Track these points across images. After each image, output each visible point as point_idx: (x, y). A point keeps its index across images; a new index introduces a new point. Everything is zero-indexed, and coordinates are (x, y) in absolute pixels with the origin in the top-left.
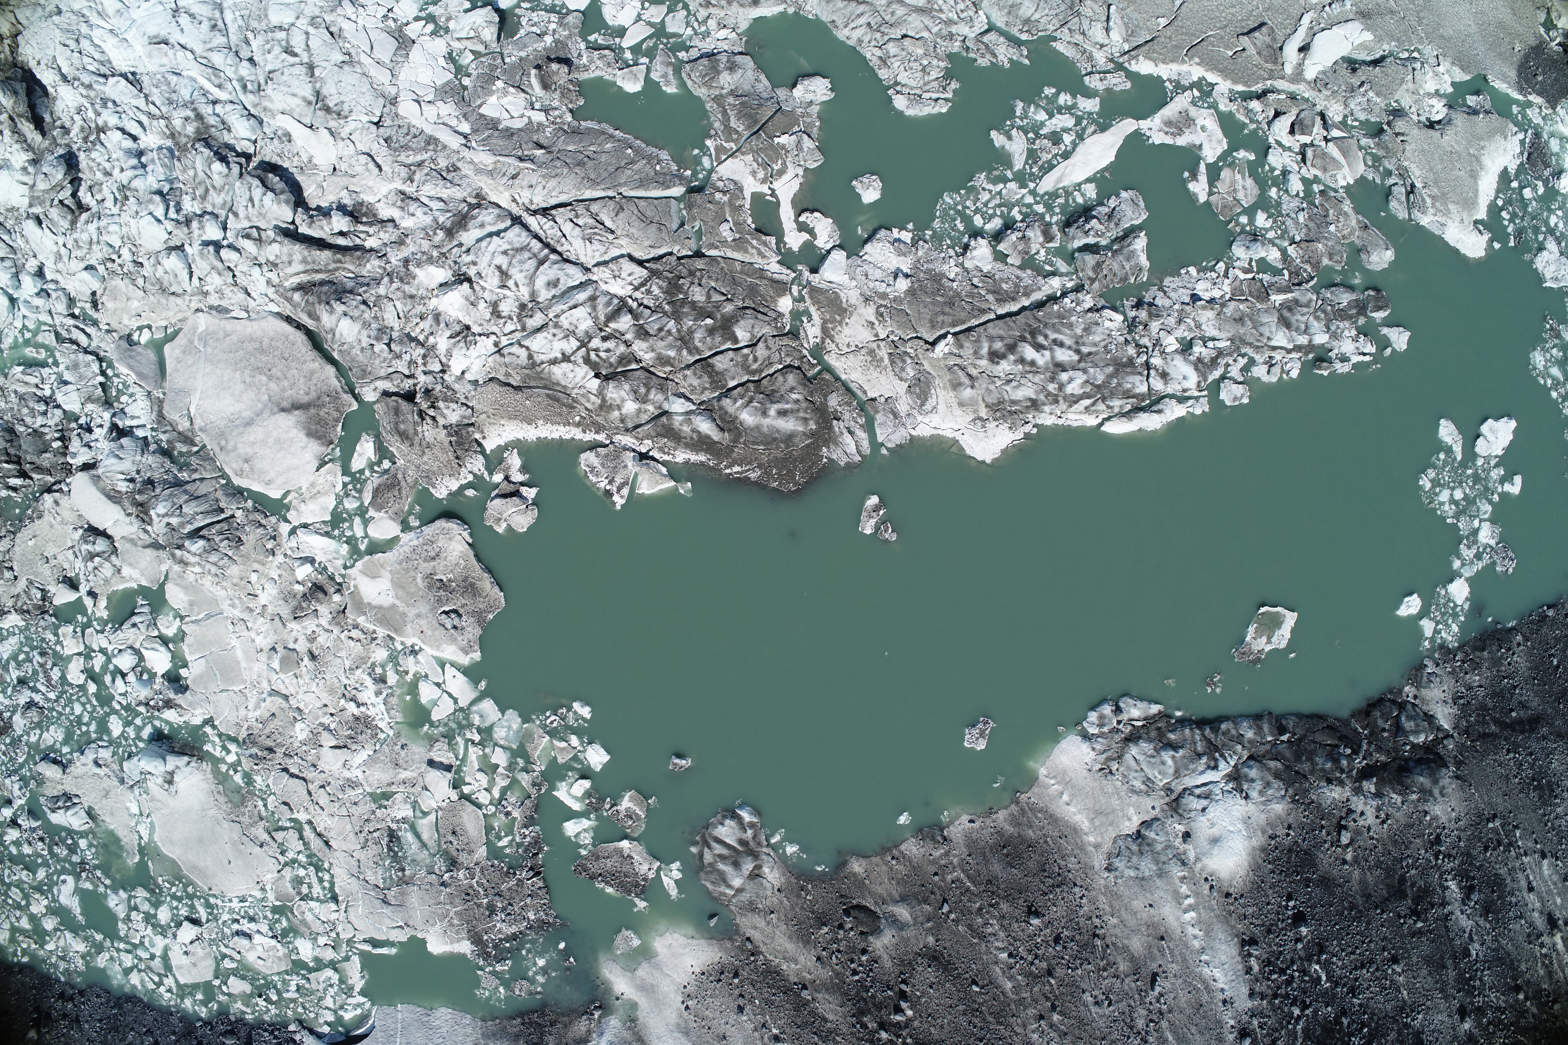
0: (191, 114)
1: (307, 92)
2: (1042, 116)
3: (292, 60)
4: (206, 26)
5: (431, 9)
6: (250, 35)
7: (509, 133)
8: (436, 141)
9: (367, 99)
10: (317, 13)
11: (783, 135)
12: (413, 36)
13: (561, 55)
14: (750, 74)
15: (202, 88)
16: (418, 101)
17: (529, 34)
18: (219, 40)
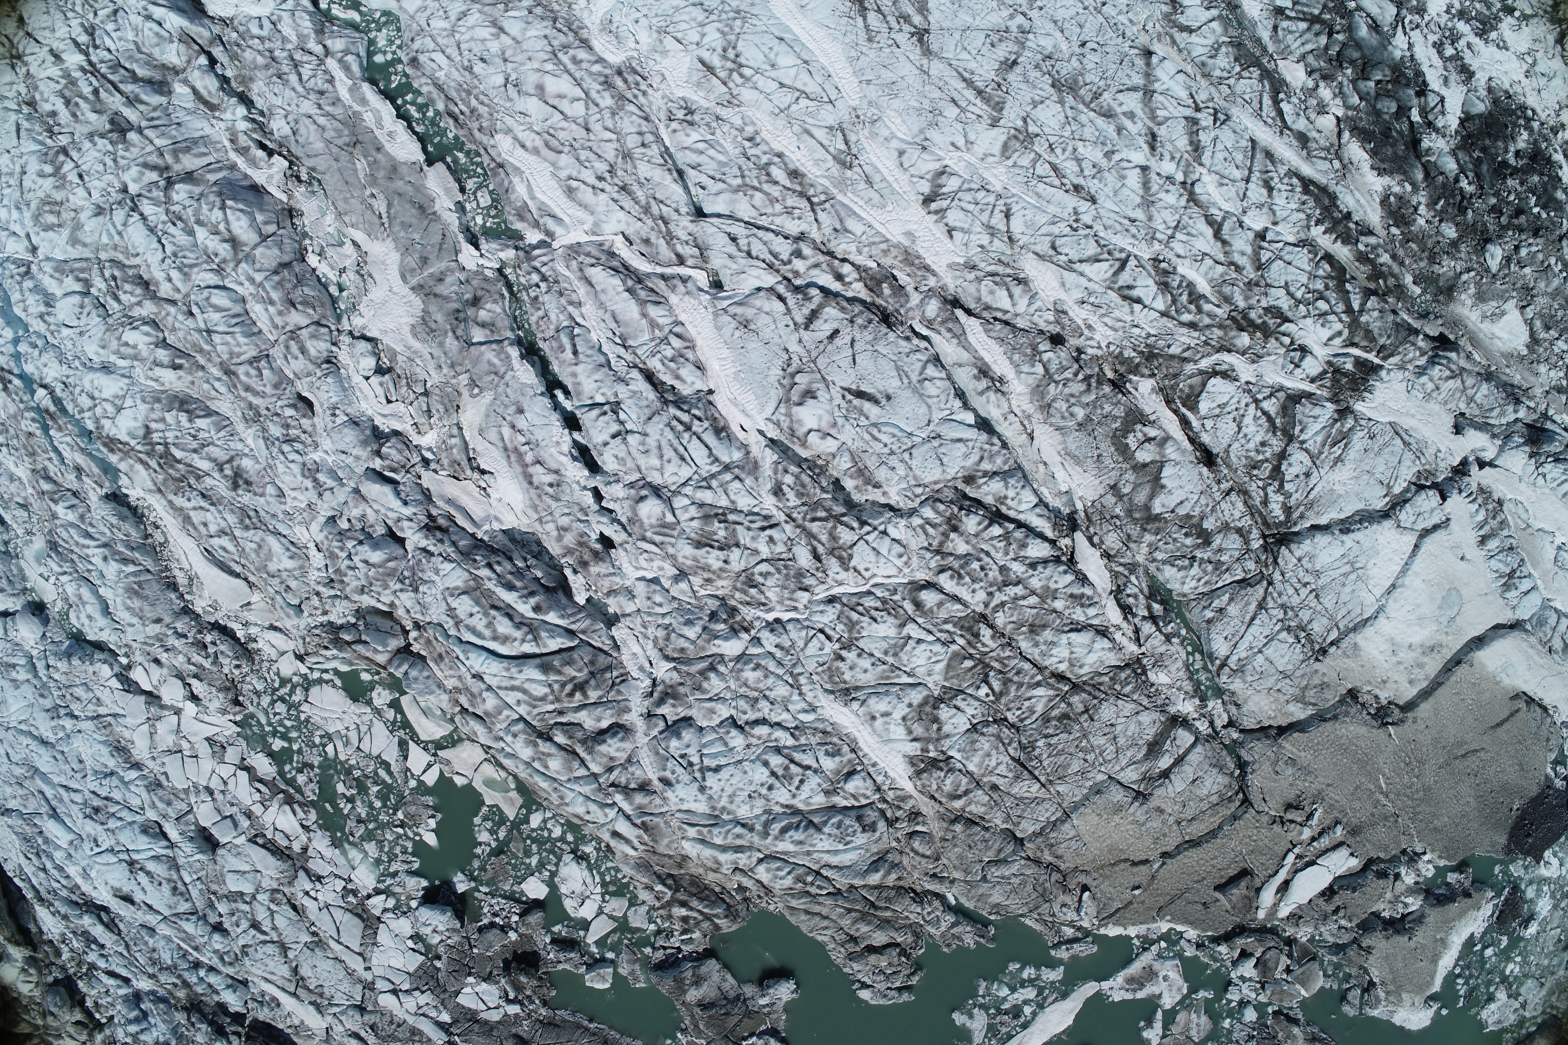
0: (178, 982)
1: (284, 971)
2: (1004, 991)
3: (262, 938)
4: (166, 889)
5: (389, 881)
6: (213, 898)
7: (488, 1028)
8: (421, 1033)
9: (345, 986)
10: (275, 885)
11: (751, 1035)
12: (377, 912)
13: (528, 948)
14: (716, 977)
15: (180, 948)
16: (395, 992)
17: (492, 925)
18: (184, 907)
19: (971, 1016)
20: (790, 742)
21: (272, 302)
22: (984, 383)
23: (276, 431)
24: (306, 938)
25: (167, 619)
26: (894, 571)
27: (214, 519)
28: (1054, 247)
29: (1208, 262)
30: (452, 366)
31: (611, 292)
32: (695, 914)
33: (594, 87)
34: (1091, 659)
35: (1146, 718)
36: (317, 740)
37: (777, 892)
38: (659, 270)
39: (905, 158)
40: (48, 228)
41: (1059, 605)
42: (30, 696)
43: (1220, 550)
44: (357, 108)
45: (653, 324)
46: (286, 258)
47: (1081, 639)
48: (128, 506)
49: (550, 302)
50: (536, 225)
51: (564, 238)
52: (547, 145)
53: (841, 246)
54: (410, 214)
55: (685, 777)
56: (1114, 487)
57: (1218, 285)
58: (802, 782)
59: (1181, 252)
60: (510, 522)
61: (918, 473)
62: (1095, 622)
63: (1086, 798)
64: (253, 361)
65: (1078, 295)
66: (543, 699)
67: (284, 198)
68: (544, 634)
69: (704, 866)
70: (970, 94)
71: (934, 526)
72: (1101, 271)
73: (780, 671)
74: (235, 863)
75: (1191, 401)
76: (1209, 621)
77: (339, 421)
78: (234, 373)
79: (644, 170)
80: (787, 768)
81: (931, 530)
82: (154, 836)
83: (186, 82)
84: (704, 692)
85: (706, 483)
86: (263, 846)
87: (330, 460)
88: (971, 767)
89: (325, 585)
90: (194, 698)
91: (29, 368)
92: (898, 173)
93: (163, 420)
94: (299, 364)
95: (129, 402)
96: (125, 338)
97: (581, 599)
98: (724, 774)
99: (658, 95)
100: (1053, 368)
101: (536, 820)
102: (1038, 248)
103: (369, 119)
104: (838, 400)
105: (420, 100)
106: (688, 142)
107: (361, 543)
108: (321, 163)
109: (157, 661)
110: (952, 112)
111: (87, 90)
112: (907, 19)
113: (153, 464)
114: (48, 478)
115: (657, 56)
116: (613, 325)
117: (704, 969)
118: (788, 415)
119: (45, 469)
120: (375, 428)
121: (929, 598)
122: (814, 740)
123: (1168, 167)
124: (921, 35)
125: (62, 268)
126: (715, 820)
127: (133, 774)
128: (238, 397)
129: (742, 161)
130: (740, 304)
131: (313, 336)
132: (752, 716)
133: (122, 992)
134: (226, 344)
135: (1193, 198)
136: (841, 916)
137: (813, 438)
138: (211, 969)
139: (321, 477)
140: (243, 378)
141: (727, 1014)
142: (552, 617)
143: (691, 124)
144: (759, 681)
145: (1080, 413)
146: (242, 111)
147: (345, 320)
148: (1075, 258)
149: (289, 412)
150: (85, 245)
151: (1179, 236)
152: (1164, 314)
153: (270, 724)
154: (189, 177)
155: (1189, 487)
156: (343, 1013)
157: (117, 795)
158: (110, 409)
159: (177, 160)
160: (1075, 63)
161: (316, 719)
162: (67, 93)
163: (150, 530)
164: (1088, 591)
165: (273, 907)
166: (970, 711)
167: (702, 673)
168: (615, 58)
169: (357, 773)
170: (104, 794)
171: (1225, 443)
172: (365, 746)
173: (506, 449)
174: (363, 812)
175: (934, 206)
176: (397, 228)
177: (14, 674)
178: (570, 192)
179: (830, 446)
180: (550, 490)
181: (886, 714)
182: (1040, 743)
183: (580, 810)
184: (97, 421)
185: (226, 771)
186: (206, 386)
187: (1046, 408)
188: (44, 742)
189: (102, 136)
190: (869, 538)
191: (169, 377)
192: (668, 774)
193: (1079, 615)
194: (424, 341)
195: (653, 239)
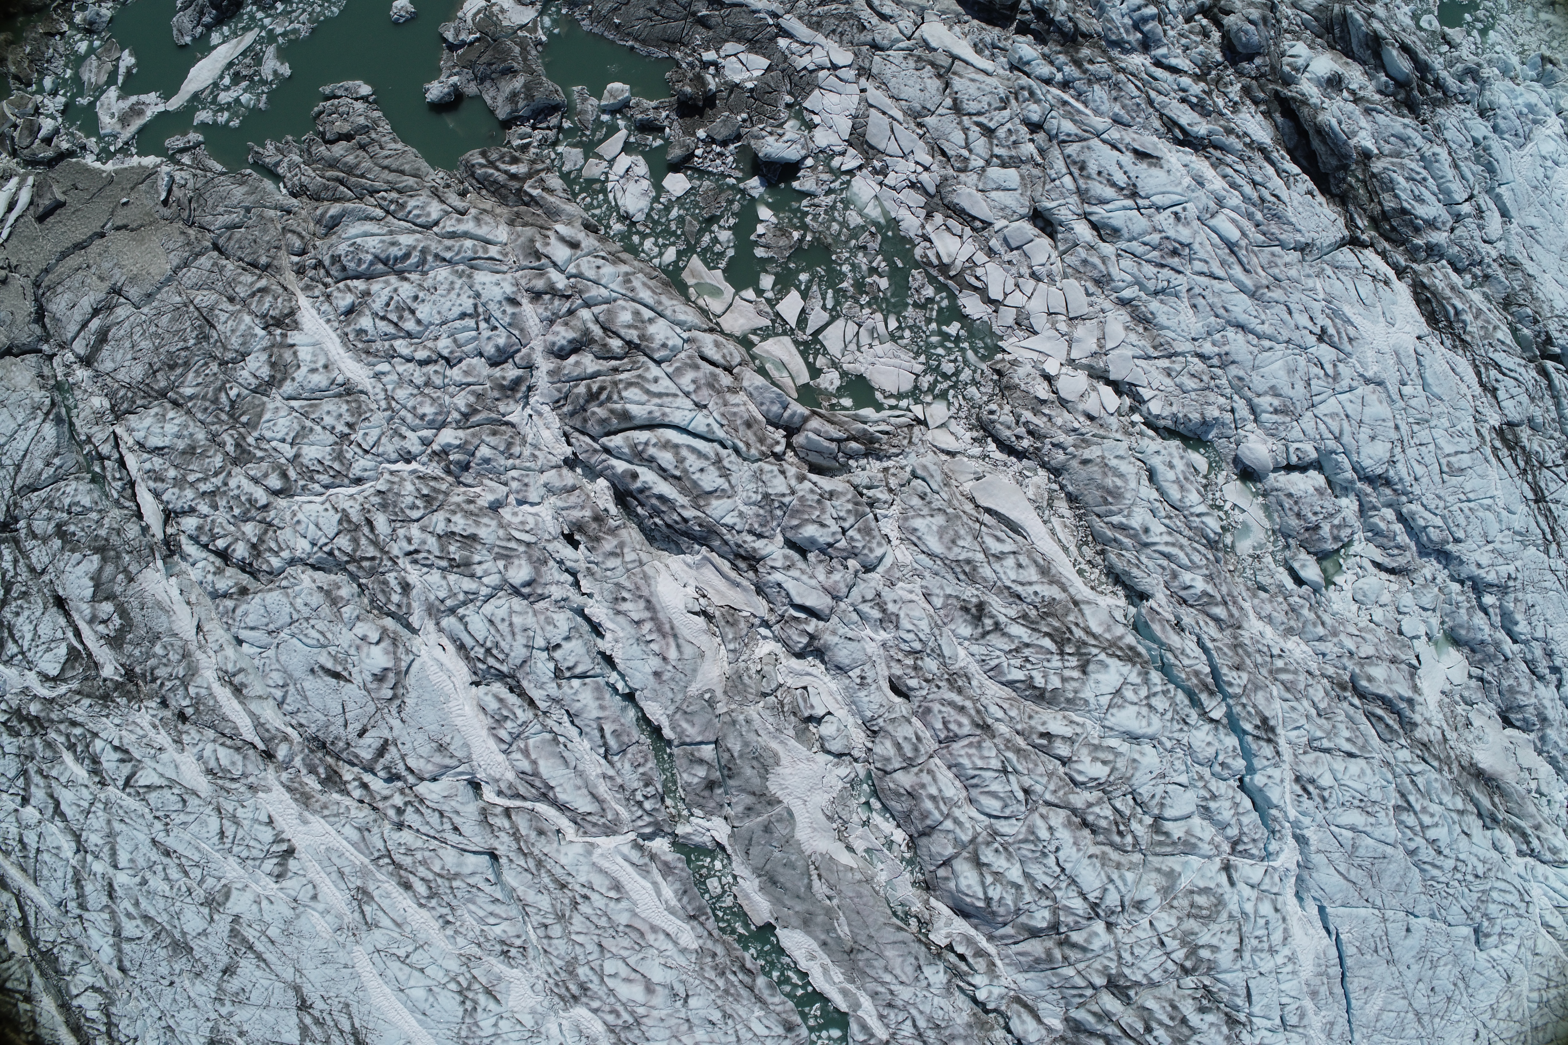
0: (1088, 66)
1: (957, 83)
3: (981, 119)
4: (1092, 168)
5: (836, 185)
6: (1039, 160)
7: (737, 35)
8: (810, 25)
9: (889, 71)
10: (962, 176)
11: (471, 44)
12: (851, 151)
13: (688, 121)
14: (500, 100)
15: (1085, 104)
16: (835, 67)
17: (724, 143)
18: (1072, 149)
19: (275, 72)
20: (397, 343)
21: (933, 798)
22: (236, 680)
23: (931, 665)
24: (929, 120)
25: (1074, 463)
26: (306, 507)
27: (1008, 571)
28: (184, 801)
29: (63, 780)
30: (734, 722)
31: (568, 787)
32: (503, 166)
33: (594, 986)
34: (148, 421)
35: (108, 366)
36: (907, 333)
37: (425, 193)
38: (528, 805)
39: (311, 893)
40: (1205, 891)
41: (172, 473)
42: (1256, 378)
43: (49, 519)
44: (851, 987)
45: (526, 753)
46: (924, 841)
47: (154, 441)
48: (1125, 586)
49: (633, 780)
50: (653, 857)
51: (622, 841)
52: (642, 935)
53: (363, 815)
54: (785, 877)
55: (492, 307)
56: (131, 580)
57: (56, 758)
58: (388, 304)
59: (84, 790)
60: (676, 562)
61: (284, 600)
62: (146, 456)
63: (159, 289)
64: (955, 738)
65: (164, 757)
66: (630, 384)
67: (933, 902)
68: (626, 450)
69: (495, 216)
70: (259, 947)
71: (270, 550)
72: (145, 778)
73: (403, 413)
74: (1007, 199)
75: (73, 655)
76: (57, 454)
77: (857, 671)
78: (978, 726)
79: (544, 902)
80: (401, 318)
81: (273, 545)
82: (1106, 226)
83: (1050, 1030)
84: (473, 393)
85: (470, 598)
86: (975, 218)
87: (868, 631)
88: (247, 319)
89: (878, 500)
90: (1048, 378)
91: (1232, 741)
92: (317, 880)
93: (1064, 680)
94: (903, 732)
95: (1105, 701)
96: (1107, 770)
97: (602, 483)
98: (457, 311)
99: (536, 973)
100: (181, 692)
101: (670, 254)
102: (197, 801)
103: (838, 975)
104: (354, 671)
105: (788, 989)
106: (505, 925)
107: (830, 545)
108: (889, 934)
109: (1091, 418)
110: (273, 932)
111: (1159, 1032)
112: (317, 1022)
113: (1078, 633)
114: (1217, 620)
115: (540, 1009)
116: (566, 754)
117: (508, 109)
118: (397, 659)
119: (1221, 630)
120: (823, 661)
121: (275, 482)
122: (378, 345)
123: (98, 867)
124: (304, 1006)
125: (1188, 847)
126: (473, 263)
127: (1127, 294)
128: (975, 701)
129: (454, 903)
130: (447, 768)
131: (888, 760)
132: (431, 368)
133: (1163, 51)
134: (983, 758)
135: (77, 838)
136: (369, 170)
137: (374, 636)
138: (1048, 82)
139: (876, 614)
140: (965, 721)
141: (490, 64)
142: (621, 466)
143: (503, 942)
144: (421, 404)
145: (158, 649)
146: (981, 995)
147: (862, 773)
148: (166, 791)
149: (913, 683)
150: (1158, 870)
151: (86, 805)
152: (96, 735)
153: (963, 350)
154: (1034, 933)
155: (72, 577)
156: (897, 41)
157: (1149, 270)
158: (1129, 694)
159: (1049, 952)
160: (177, 967)
161: (906, 357)
162: (1186, 1031)
163: (1099, 559)
164: (151, 484)
165: (965, 153)
166: (245, 373)
167: (475, 411)
168: (580, 1012)
169: (864, 300)
170: (1165, 271)
171: (47, 617)
172: (852, 328)
173: (675, 636)
174: (861, 259)
175: (284, 846)
176: (800, 863)
177: (1276, 402)
178: (617, 886)
179: (361, 629)
180: (625, 594)
181: (314, 371)
182: (192, 342)
183: (608, 270)
184: (1146, 681)
185: (1017, 299)
186: (1013, 713)
187: (186, 655)
188: (1241, 327)
189: (1138, 984)
190: (324, 540)
191: (1056, 724)
192: (510, 310)
193: (157, 462)
194: (766, 749)
195: (533, 834)
